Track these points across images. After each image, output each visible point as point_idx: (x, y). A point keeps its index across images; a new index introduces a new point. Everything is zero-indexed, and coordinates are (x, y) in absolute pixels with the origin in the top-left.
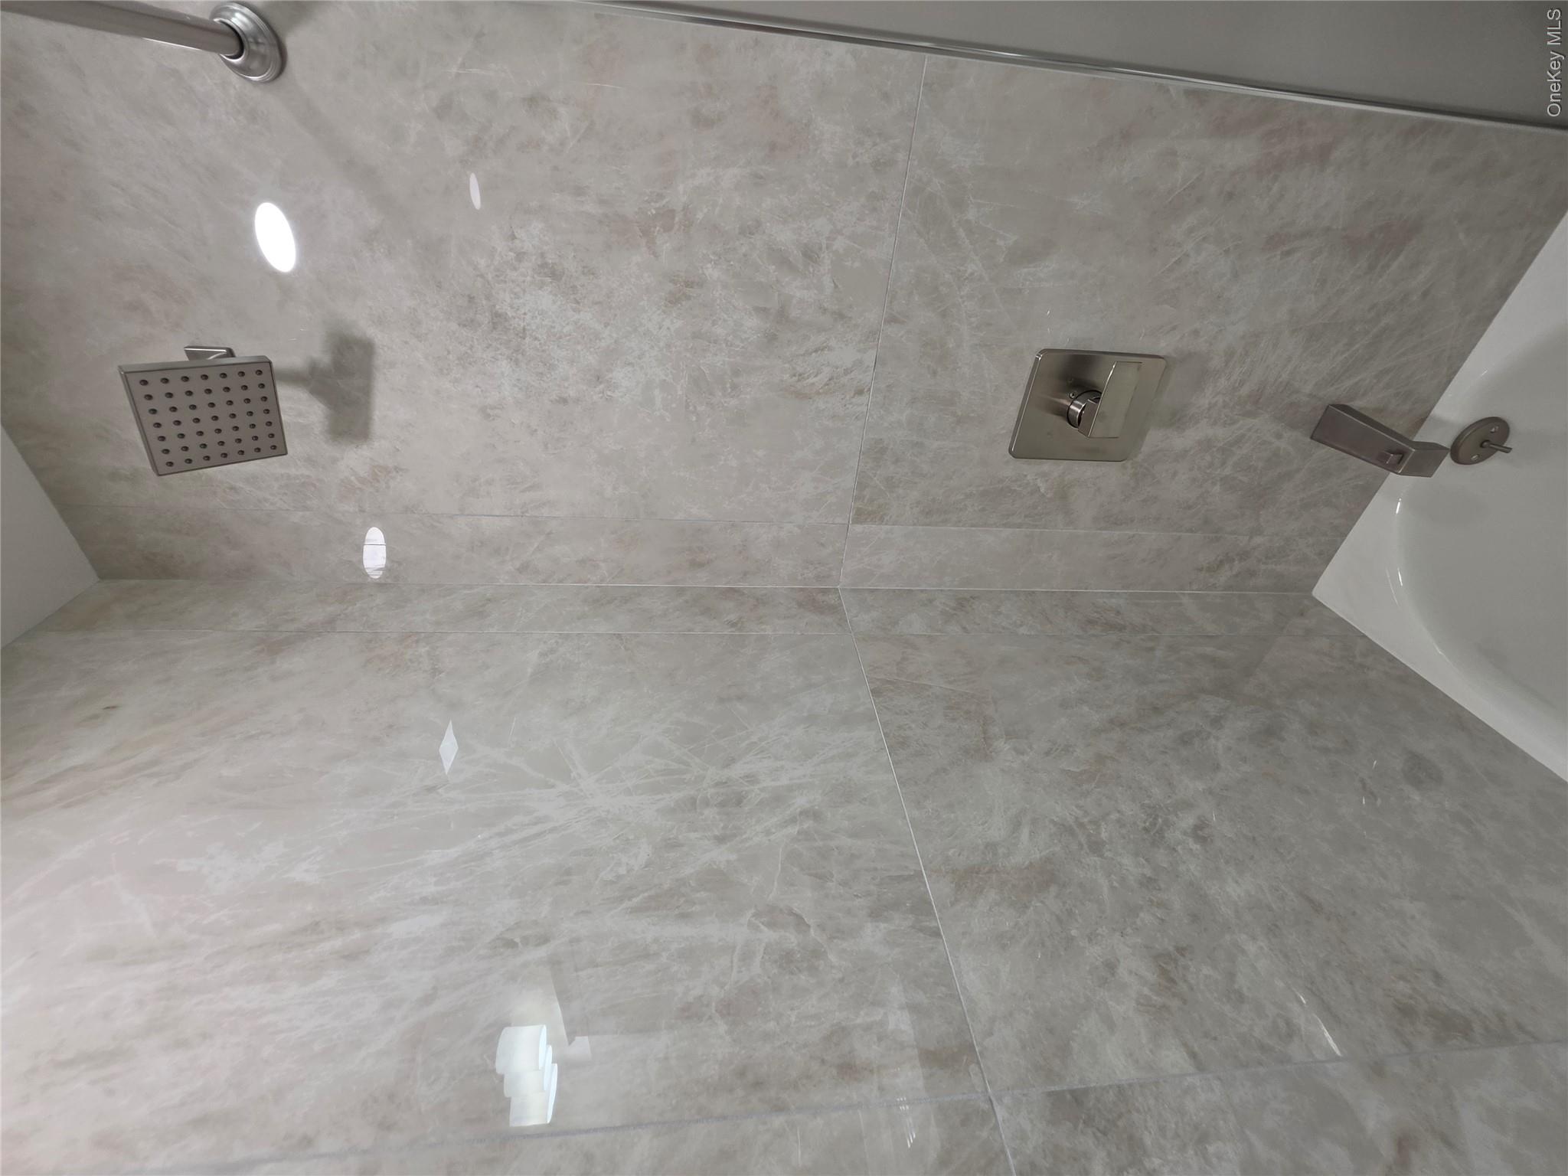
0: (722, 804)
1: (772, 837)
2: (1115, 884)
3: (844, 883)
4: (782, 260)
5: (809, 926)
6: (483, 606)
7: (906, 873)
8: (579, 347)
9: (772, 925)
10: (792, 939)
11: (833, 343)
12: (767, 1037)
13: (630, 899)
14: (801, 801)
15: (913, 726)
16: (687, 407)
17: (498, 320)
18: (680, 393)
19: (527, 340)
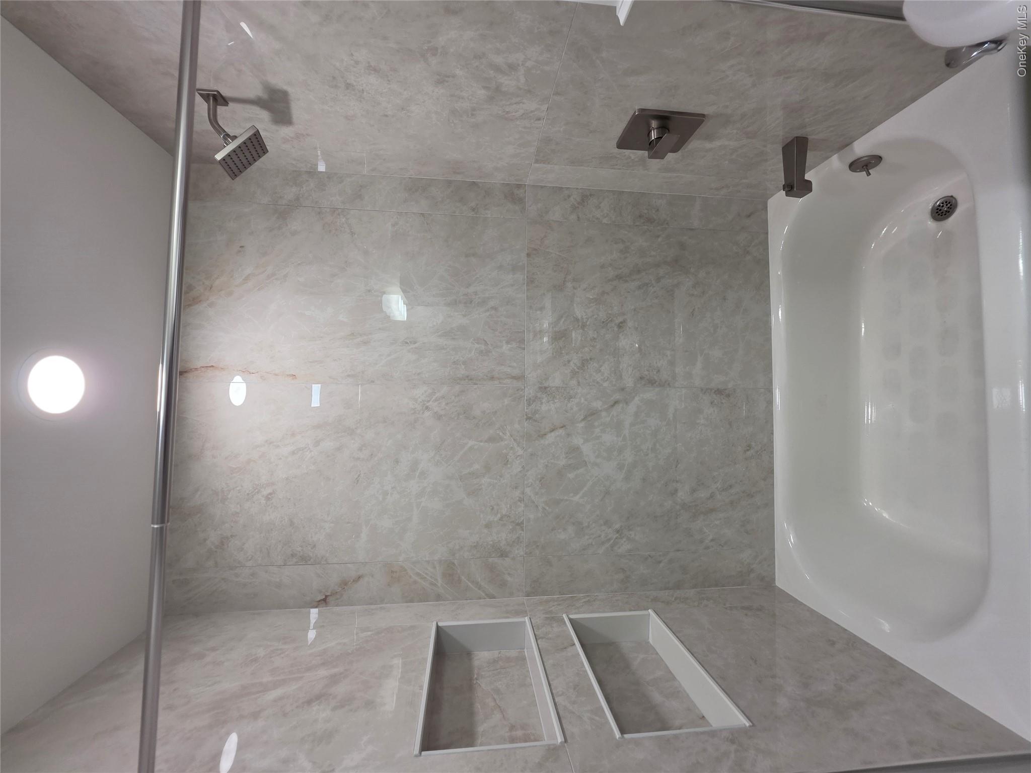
0: (465, 303)
1: (481, 316)
2: (583, 339)
3: (500, 333)
4: (498, 69)
5: (488, 344)
6: (360, 190)
7: (520, 331)
8: (392, 97)
9: (478, 343)
10: (483, 347)
11: (524, 101)
12: (474, 370)
13: (438, 332)
14: (492, 303)
15: (538, 273)
16: (449, 120)
17: (348, 86)
18: (445, 115)
19: (365, 93)
